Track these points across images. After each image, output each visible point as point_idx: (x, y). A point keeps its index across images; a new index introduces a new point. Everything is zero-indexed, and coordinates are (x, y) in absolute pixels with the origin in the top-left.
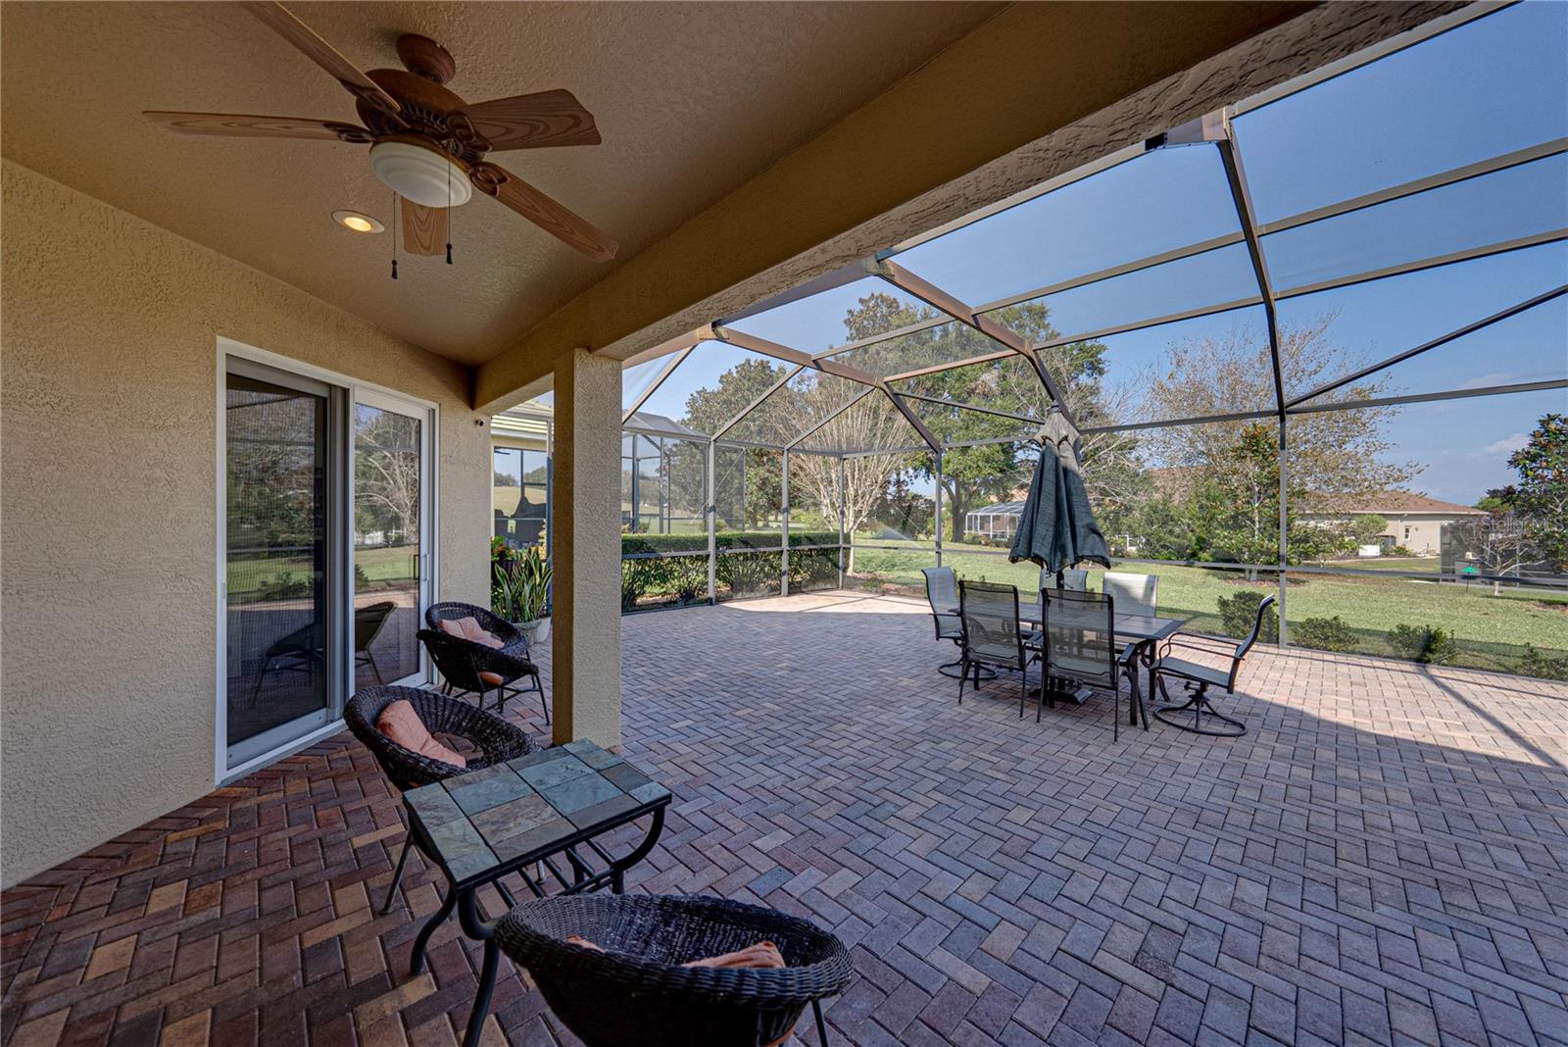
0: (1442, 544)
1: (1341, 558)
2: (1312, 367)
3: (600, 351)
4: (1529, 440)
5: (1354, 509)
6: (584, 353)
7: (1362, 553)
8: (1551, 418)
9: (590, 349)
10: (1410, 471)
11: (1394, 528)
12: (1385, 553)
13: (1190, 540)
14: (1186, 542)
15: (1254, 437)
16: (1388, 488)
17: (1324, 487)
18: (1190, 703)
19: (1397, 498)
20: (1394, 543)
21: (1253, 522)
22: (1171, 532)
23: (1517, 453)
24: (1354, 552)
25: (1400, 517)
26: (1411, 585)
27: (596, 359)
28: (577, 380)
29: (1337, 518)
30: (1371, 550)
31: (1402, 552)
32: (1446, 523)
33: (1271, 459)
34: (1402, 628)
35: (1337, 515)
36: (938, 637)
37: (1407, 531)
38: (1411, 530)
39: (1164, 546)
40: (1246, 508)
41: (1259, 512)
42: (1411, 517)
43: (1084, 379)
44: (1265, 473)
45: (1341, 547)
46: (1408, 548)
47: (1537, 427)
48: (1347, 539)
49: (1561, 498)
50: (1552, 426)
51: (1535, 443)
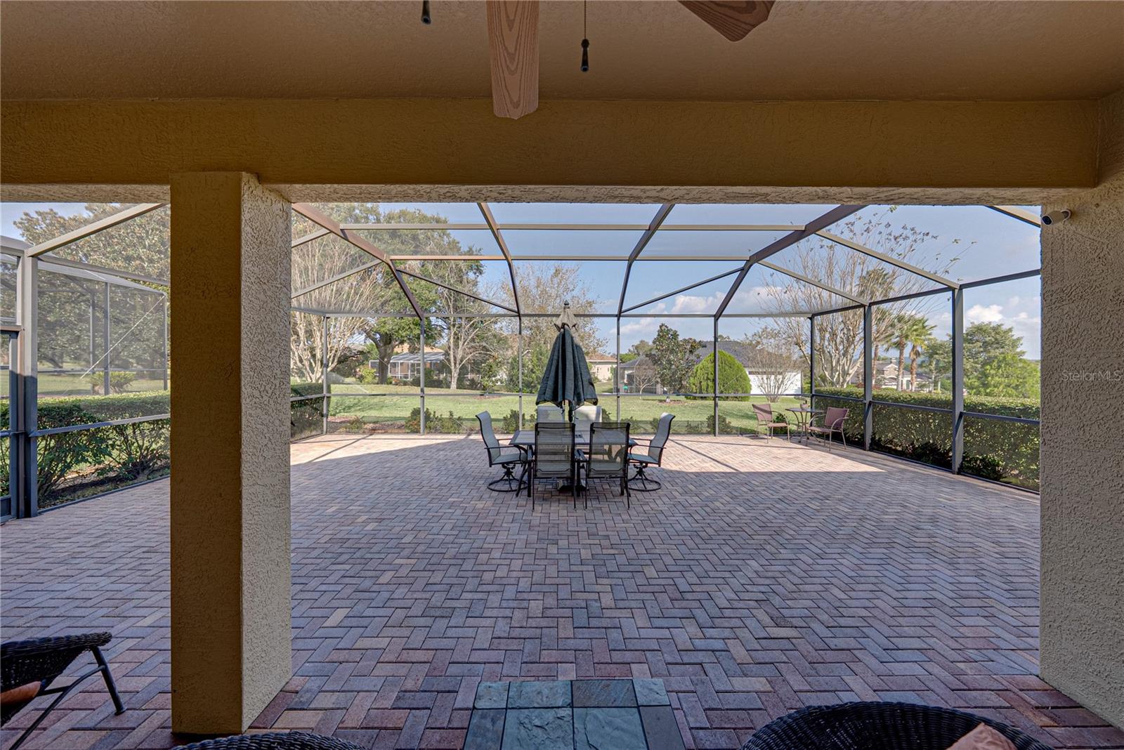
0: (612, 376)
3: (275, 186)
4: (657, 333)
6: (254, 182)
9: (261, 179)
11: (594, 367)
18: (636, 475)
25: (595, 363)
27: (267, 193)
28: (245, 216)
31: (597, 379)
34: (654, 419)
36: (491, 464)
37: (598, 369)
42: (600, 363)
43: (471, 275)
46: (599, 377)
47: (659, 328)
49: (665, 357)
50: (663, 328)
51: (659, 335)
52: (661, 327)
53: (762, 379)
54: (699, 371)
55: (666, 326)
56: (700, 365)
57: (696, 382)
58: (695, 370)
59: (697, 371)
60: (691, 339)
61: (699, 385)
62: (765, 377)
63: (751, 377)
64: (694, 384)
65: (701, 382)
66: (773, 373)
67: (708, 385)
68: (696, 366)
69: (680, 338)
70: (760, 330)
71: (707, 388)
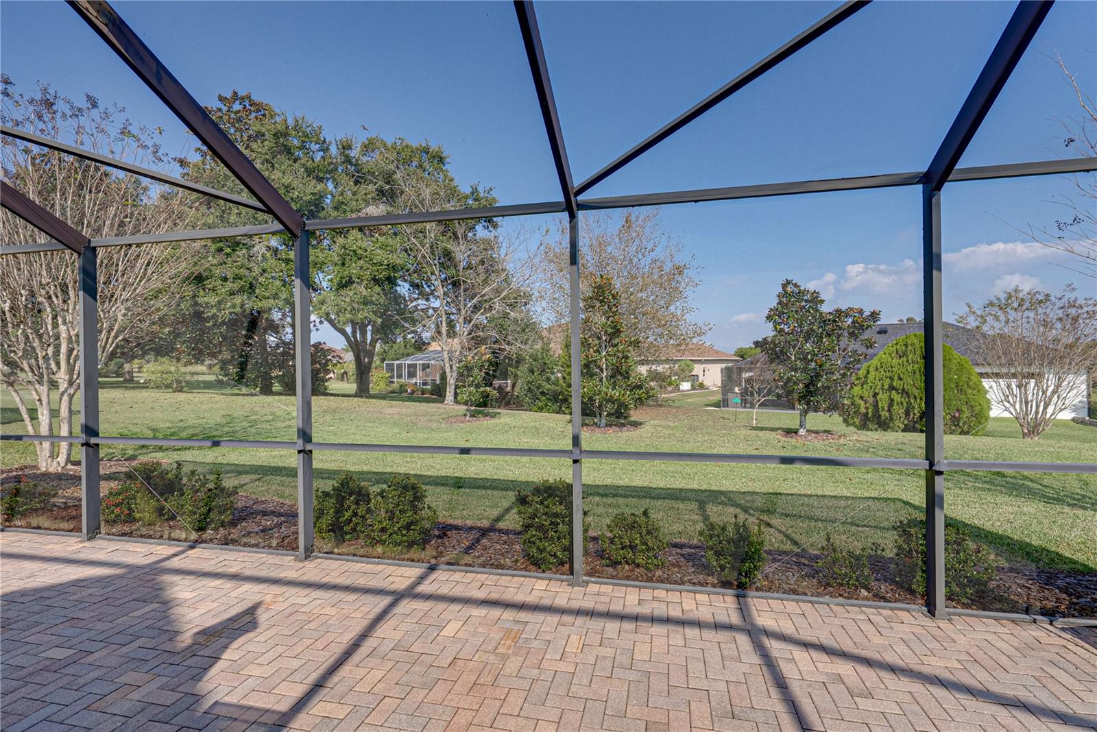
0: (722, 381)
1: (670, 392)
2: (650, 246)
4: (776, 300)
5: (676, 356)
7: (682, 388)
8: (788, 282)
10: (706, 328)
11: (698, 369)
12: (693, 388)
13: (562, 387)
14: (558, 389)
15: (600, 287)
16: (695, 341)
17: (659, 339)
19: (700, 349)
20: (698, 380)
21: (602, 370)
22: (548, 379)
23: (771, 309)
24: (677, 388)
25: (699, 362)
26: (707, 411)
29: (667, 363)
30: (686, 386)
31: (702, 386)
32: (724, 366)
33: (614, 309)
35: (667, 361)
37: (704, 371)
38: (706, 370)
39: (543, 393)
40: (595, 356)
41: (606, 360)
42: (707, 362)
44: (609, 323)
45: (670, 384)
46: (705, 383)
47: (780, 290)
48: (673, 378)
49: (794, 347)
50: (788, 289)
51: (780, 303)
52: (784, 286)
53: (1009, 387)
54: (872, 373)
55: (795, 285)
56: (875, 362)
57: (866, 394)
58: (862, 373)
59: (868, 372)
60: (851, 309)
61: (871, 400)
62: (1014, 383)
63: (986, 383)
64: (861, 398)
65: (875, 395)
66: (1014, 376)
67: (892, 400)
68: (865, 365)
69: (825, 308)
70: (1003, 296)
71: (891, 406)
